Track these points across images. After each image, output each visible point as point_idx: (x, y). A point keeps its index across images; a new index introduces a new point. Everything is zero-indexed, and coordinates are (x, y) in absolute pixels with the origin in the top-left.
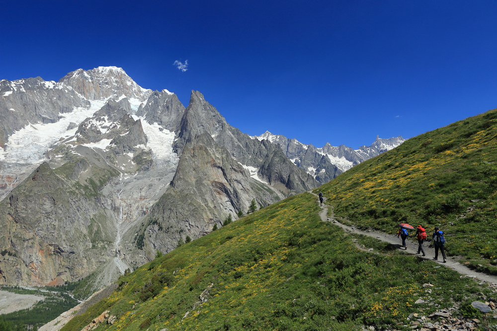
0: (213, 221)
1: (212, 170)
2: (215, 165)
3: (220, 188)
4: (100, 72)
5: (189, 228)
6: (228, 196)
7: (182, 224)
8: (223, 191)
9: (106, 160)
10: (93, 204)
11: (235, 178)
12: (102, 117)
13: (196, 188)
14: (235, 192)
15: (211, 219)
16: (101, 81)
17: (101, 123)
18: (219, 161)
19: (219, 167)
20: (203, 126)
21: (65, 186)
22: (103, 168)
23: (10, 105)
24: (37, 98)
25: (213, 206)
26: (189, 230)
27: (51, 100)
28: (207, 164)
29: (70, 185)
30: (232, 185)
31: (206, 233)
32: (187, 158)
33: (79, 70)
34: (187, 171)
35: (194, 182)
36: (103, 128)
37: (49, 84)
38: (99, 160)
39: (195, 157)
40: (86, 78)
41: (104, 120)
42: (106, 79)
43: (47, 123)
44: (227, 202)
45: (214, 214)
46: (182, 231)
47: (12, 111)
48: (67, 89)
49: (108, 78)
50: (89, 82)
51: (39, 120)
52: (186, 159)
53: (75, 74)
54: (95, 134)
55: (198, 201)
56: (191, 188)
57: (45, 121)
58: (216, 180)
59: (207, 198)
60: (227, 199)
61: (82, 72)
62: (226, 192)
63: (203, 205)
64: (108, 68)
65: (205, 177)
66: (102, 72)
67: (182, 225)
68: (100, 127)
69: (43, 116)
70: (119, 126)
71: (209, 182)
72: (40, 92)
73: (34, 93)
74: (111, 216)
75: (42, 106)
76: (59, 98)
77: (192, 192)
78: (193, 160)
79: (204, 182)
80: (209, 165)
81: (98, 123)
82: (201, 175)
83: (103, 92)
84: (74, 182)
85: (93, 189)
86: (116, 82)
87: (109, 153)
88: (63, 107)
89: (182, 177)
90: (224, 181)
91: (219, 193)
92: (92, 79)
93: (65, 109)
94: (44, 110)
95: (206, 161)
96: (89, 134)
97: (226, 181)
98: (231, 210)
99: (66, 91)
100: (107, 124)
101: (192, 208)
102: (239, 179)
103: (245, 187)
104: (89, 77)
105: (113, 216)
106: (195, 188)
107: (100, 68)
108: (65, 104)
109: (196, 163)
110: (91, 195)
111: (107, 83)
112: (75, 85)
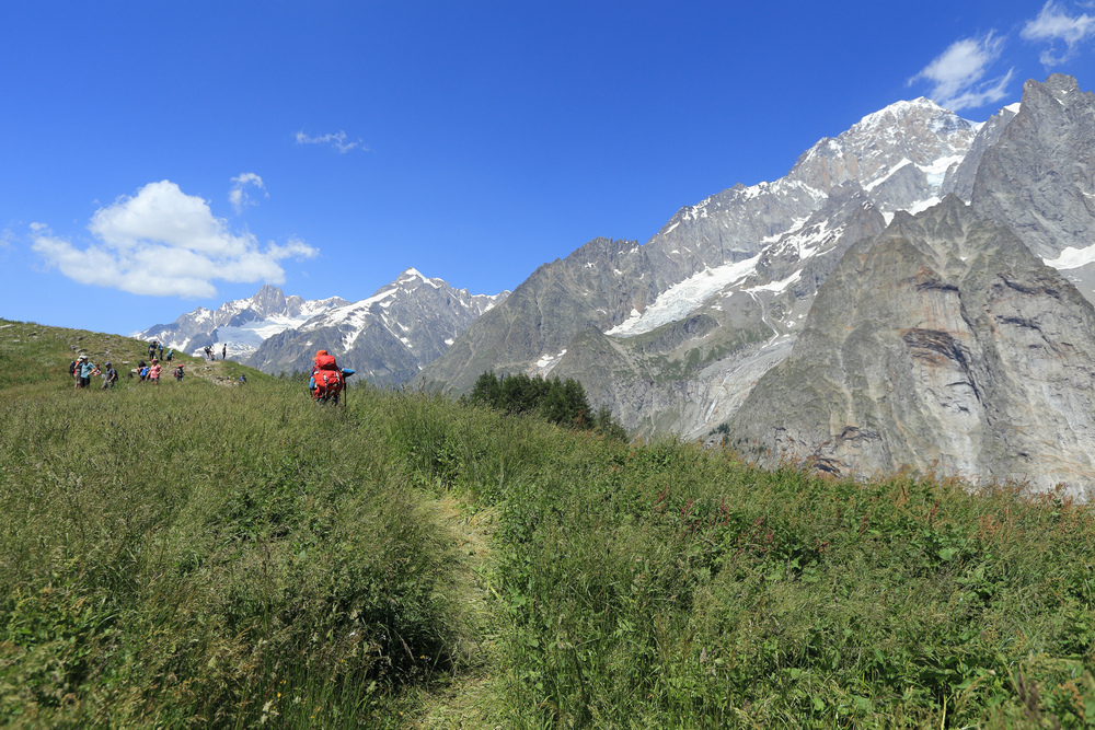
0: (857, 434)
1: (915, 302)
2: (932, 285)
3: (938, 347)
4: (862, 129)
5: (785, 444)
6: (964, 367)
7: (769, 435)
8: (947, 354)
9: (764, 313)
10: (665, 392)
11: (1010, 312)
12: (815, 226)
13: (843, 350)
14: (991, 354)
15: (852, 429)
16: (862, 148)
17: (810, 237)
18: (957, 271)
19: (948, 288)
20: (1052, 173)
21: (616, 362)
22: (739, 327)
23: (674, 244)
24: (728, 221)
25: (881, 396)
26: (784, 450)
27: (751, 218)
28: (899, 285)
29: (630, 362)
30: (982, 334)
31: (828, 461)
32: (843, 278)
33: (820, 142)
34: (834, 310)
35: (845, 337)
36: (808, 247)
37: (753, 191)
38: (747, 313)
39: (867, 273)
40: (832, 153)
41: (818, 231)
42: (874, 138)
43: (739, 261)
44: (958, 388)
45: (868, 416)
46: (761, 450)
47: (674, 255)
48: (789, 189)
49: (878, 136)
50: (838, 159)
51: (727, 258)
52: (840, 282)
53: (812, 153)
54: (784, 263)
55: (837, 383)
56: (829, 351)
57: (736, 257)
58: (924, 326)
59: (870, 375)
60: (957, 377)
61: (826, 143)
62: (958, 355)
63: (847, 392)
64: (881, 113)
65: (883, 321)
66: (868, 125)
67: (768, 438)
68: (802, 247)
69: (733, 250)
70: (838, 236)
71: (894, 334)
72: (736, 211)
73: (724, 215)
74: (691, 416)
75: (734, 232)
76: (767, 211)
77: (827, 362)
78: (860, 280)
79: (875, 335)
80: (905, 287)
81: (805, 239)
82: (873, 316)
83: (864, 168)
84: (647, 355)
85: (688, 367)
86: (898, 135)
87: (782, 296)
88: (774, 225)
89: (812, 327)
90: (956, 326)
91: (932, 360)
92: (843, 150)
93: (777, 228)
94: (736, 239)
95: (899, 277)
96: (774, 267)
97: (963, 325)
98: (966, 410)
99: (785, 193)
100: (818, 238)
101: (808, 398)
102: (1026, 314)
103: (1052, 338)
104: (840, 147)
105: (694, 416)
106: (839, 353)
107: (865, 120)
108: (777, 218)
109: (865, 287)
110: (674, 377)
111: (874, 148)
112: (808, 175)
